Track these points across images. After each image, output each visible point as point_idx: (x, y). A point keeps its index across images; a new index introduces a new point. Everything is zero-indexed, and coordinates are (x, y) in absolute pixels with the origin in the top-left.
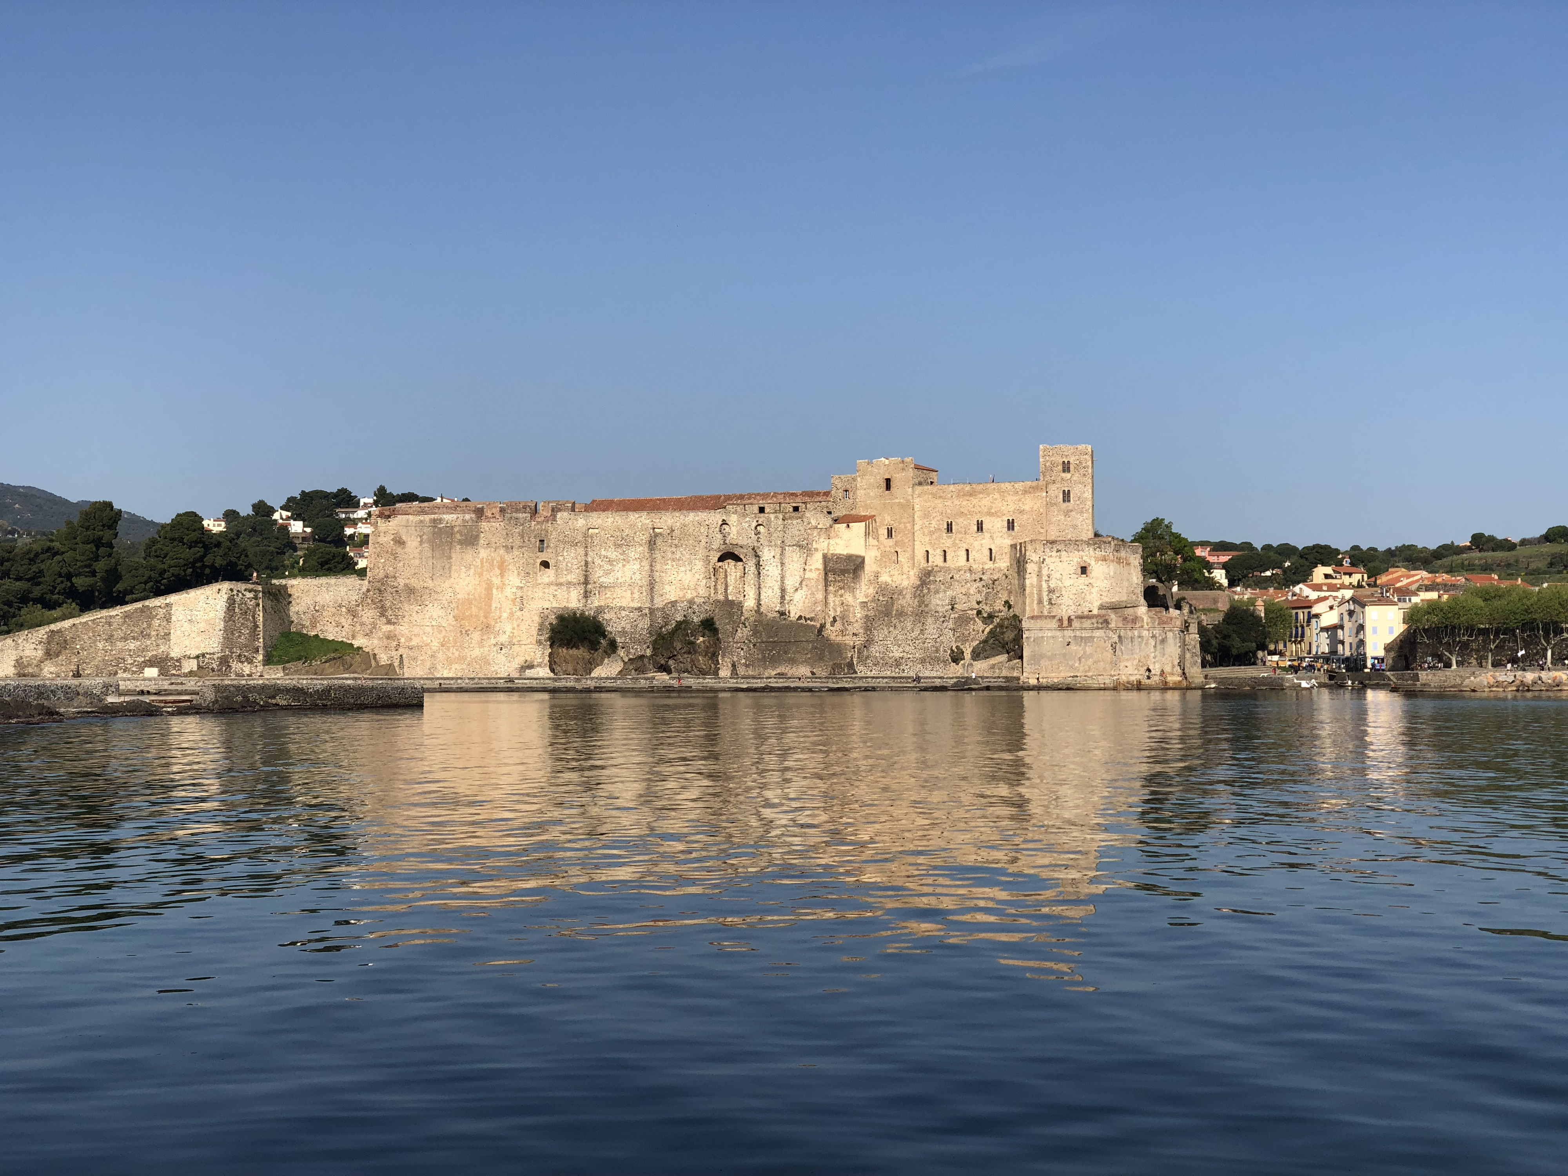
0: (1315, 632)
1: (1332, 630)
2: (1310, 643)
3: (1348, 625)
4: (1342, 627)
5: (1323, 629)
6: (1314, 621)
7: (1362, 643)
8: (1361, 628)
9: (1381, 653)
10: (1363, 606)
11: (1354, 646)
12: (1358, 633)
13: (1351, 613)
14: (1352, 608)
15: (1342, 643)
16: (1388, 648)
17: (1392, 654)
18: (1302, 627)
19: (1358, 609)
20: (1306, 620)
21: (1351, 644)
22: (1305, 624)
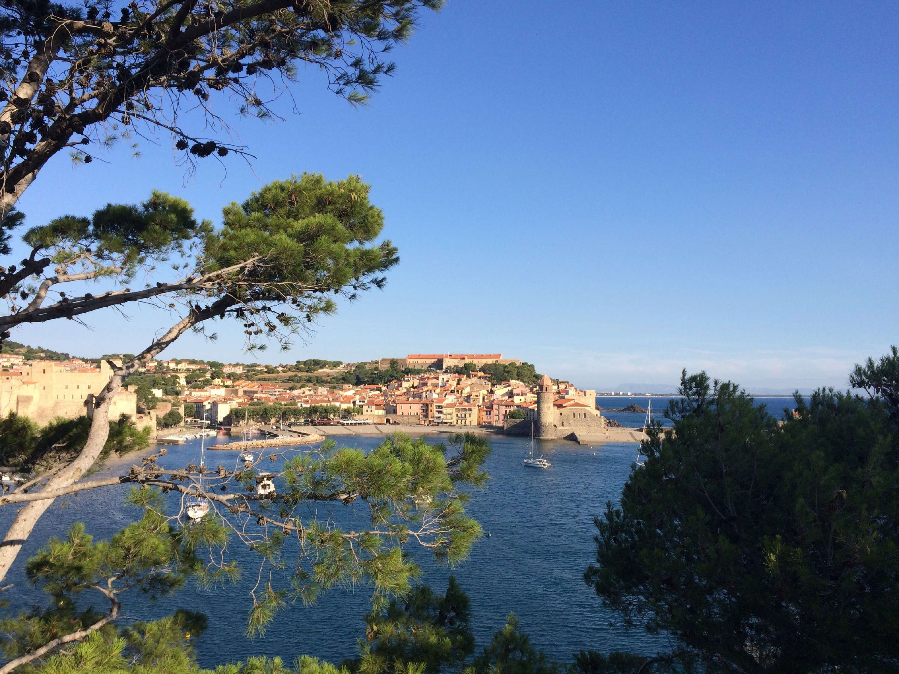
7: (216, 416)
16: (224, 419)
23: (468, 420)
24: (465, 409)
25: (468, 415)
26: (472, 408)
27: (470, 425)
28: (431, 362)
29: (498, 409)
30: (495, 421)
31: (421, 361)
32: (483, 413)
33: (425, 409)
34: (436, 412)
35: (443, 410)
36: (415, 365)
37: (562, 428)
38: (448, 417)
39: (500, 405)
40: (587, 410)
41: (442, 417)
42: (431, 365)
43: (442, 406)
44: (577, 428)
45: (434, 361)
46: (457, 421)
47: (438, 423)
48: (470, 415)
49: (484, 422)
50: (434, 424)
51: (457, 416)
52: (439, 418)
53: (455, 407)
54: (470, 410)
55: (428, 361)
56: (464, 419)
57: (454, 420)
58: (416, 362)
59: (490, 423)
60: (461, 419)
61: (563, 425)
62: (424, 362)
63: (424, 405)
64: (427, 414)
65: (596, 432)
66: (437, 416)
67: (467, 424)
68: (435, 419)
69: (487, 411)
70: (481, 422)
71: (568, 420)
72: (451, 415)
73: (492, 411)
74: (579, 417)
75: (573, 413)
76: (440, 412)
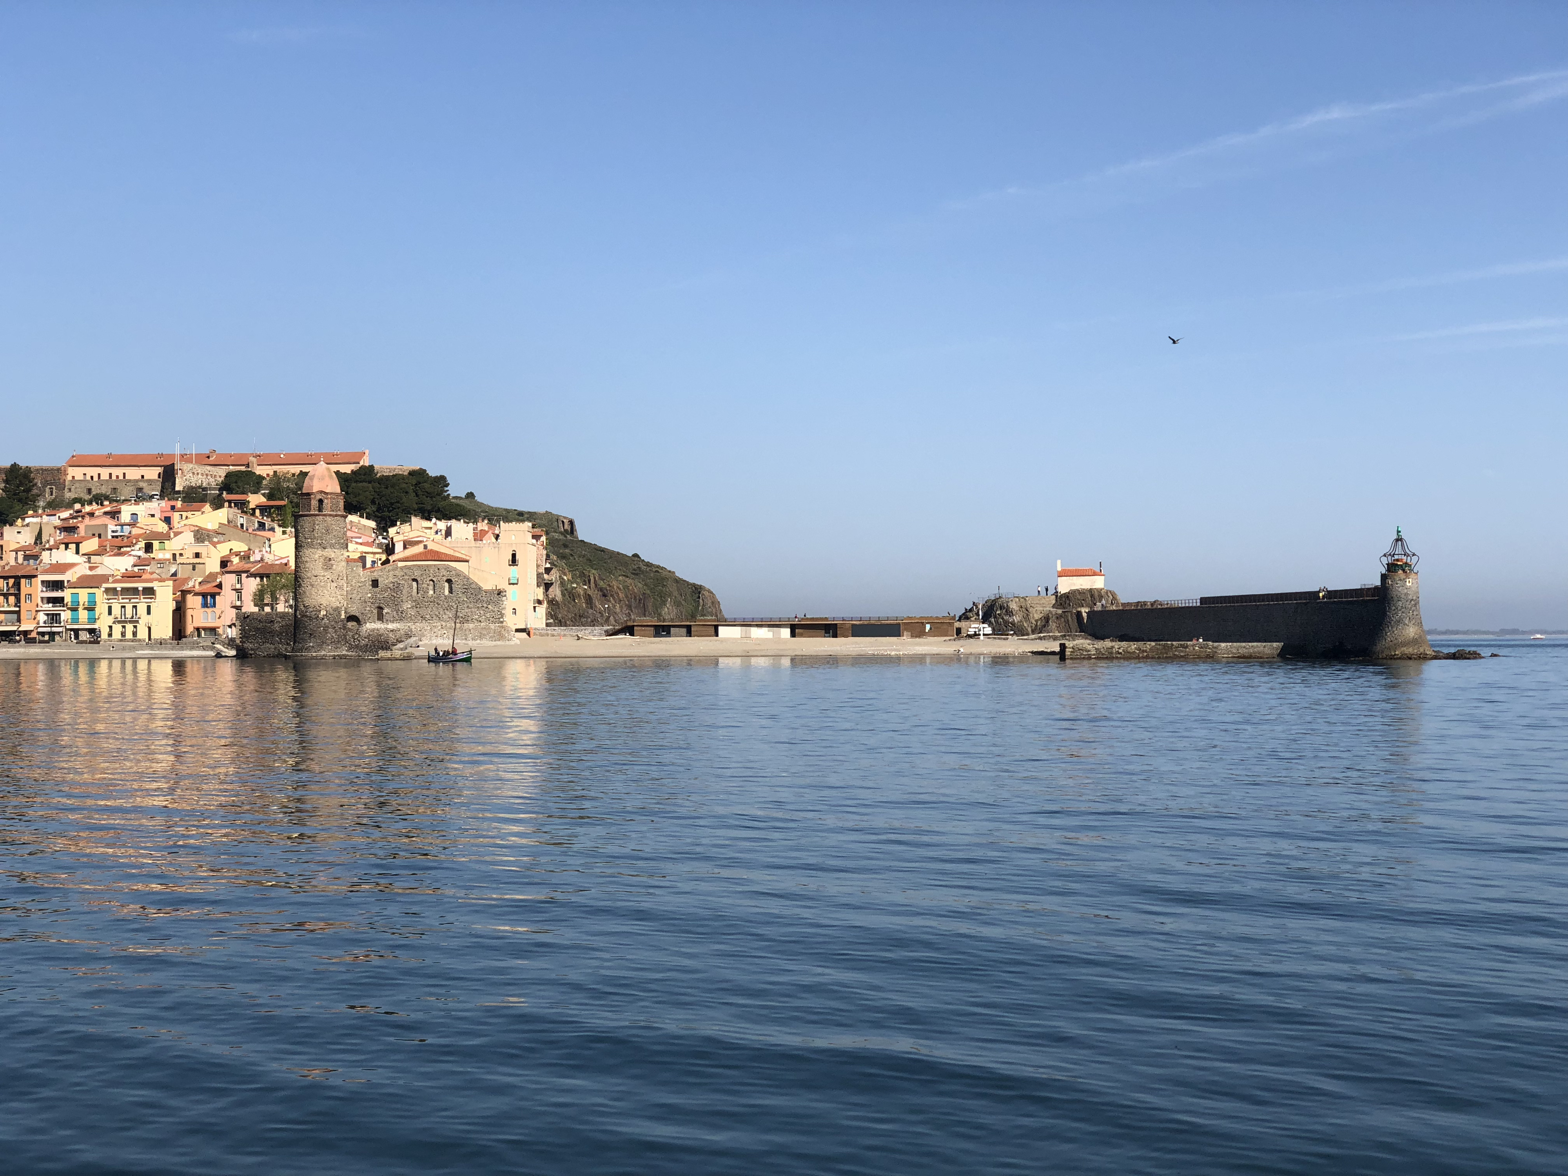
23: (144, 619)
24: (135, 591)
25: (142, 608)
26: (155, 585)
27: (150, 639)
28: (143, 477)
29: (238, 586)
30: (230, 626)
31: (110, 474)
32: (194, 602)
33: (11, 594)
34: (48, 603)
35: (67, 595)
36: (90, 486)
37: (378, 625)
38: (83, 615)
39: (244, 575)
40: (455, 569)
41: (65, 615)
42: (142, 484)
43: (62, 582)
44: (424, 625)
45: (153, 473)
46: (111, 627)
47: (52, 635)
48: (149, 608)
49: (198, 629)
50: (41, 638)
51: (110, 613)
52: (54, 618)
53: (105, 585)
54: (150, 592)
55: (133, 474)
56: (130, 622)
57: (103, 624)
58: (96, 478)
59: (213, 630)
60: (123, 622)
61: (380, 617)
62: (121, 477)
63: (11, 581)
64: (17, 609)
65: (481, 636)
66: (47, 615)
67: (139, 636)
68: (42, 624)
69: (204, 595)
70: (190, 629)
71: (395, 603)
72: (91, 609)
73: (219, 594)
74: (431, 592)
75: (414, 580)
76: (59, 601)
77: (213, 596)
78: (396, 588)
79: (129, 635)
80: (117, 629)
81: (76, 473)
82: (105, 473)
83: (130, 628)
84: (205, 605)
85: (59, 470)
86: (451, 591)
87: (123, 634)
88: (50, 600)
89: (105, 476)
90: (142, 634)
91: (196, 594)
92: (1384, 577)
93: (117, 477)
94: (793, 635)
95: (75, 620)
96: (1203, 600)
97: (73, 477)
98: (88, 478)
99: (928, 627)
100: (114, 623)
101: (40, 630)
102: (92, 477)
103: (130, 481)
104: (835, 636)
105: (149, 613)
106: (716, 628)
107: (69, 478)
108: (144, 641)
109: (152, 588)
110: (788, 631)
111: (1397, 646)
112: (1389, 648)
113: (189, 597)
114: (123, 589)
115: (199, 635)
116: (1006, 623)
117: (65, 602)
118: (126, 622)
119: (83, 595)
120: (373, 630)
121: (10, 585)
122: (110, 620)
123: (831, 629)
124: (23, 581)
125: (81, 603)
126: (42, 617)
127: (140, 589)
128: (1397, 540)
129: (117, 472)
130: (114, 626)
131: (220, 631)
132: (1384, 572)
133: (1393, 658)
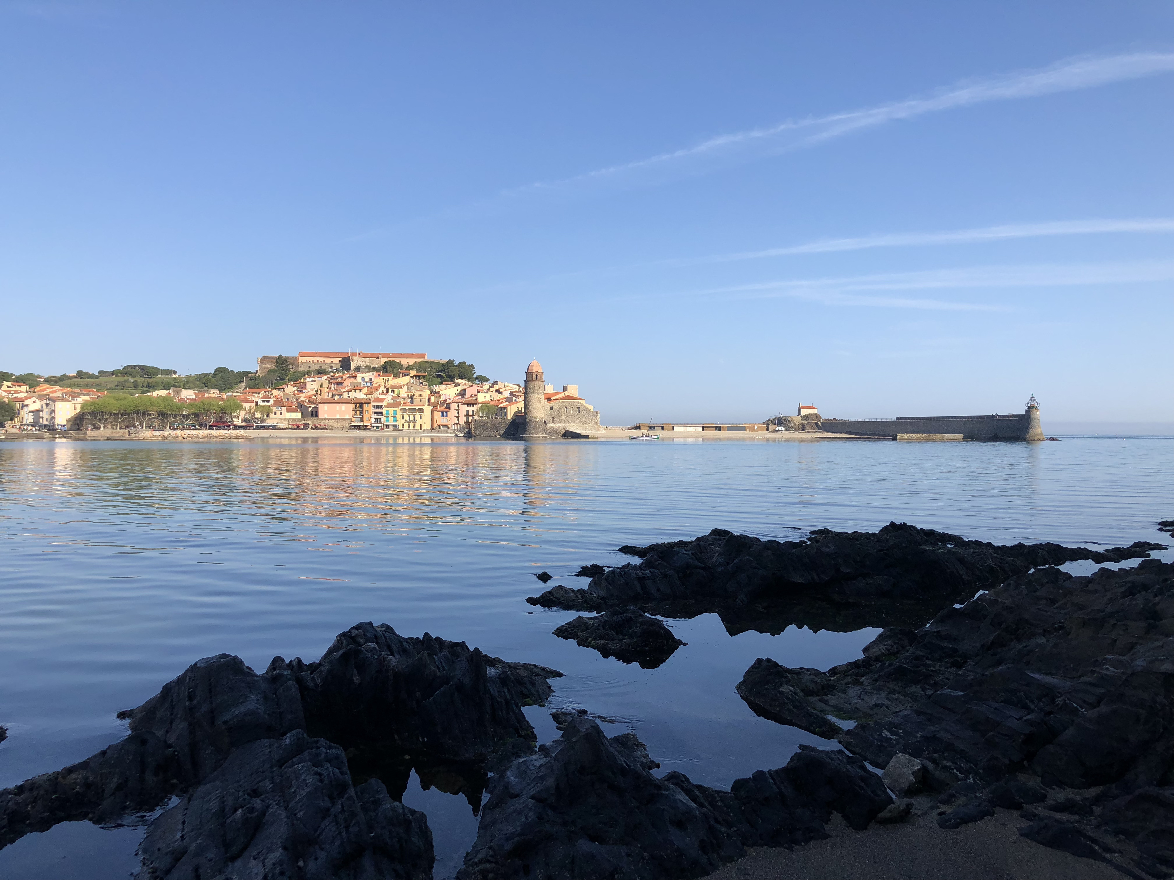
0: (25, 413)
1: (36, 412)
2: (23, 418)
3: (45, 410)
4: (42, 411)
5: (30, 412)
6: (25, 408)
7: (53, 418)
8: (53, 411)
9: (65, 423)
10: (54, 401)
11: (49, 420)
12: (51, 414)
13: (47, 405)
14: (48, 402)
15: (42, 418)
16: (68, 421)
17: (70, 423)
18: (18, 410)
19: (51, 403)
20: (21, 407)
21: (47, 418)
22: (20, 409)
23: (418, 421)
24: (414, 409)
25: (417, 417)
26: (423, 407)
27: (421, 429)
28: (332, 362)
29: (457, 408)
30: (454, 425)
31: (318, 360)
32: (437, 414)
33: (358, 410)
34: (375, 414)
35: (384, 411)
36: (310, 365)
37: (552, 425)
38: (391, 419)
39: (460, 404)
40: (581, 403)
41: (383, 419)
42: (332, 365)
43: (382, 406)
44: (569, 424)
45: (336, 360)
46: (403, 424)
47: (377, 427)
48: (421, 416)
49: (439, 426)
50: (373, 429)
51: (403, 418)
52: (378, 420)
53: (400, 407)
54: (421, 410)
55: (328, 360)
56: (412, 422)
57: (400, 423)
58: (311, 362)
59: (446, 426)
60: (409, 422)
61: (553, 422)
62: (323, 362)
63: (358, 405)
64: (361, 416)
65: (591, 429)
66: (375, 419)
67: (416, 428)
68: (373, 423)
69: (442, 412)
70: (435, 425)
71: (559, 416)
72: (394, 417)
73: (449, 411)
74: (572, 412)
75: (565, 407)
76: (381, 413)
77: (446, 412)
78: (559, 410)
79: (412, 427)
80: (406, 425)
81: (303, 359)
82: (315, 360)
83: (412, 425)
84: (442, 415)
85: (296, 358)
86: (579, 412)
87: (409, 427)
88: (375, 413)
89: (315, 361)
90: (418, 427)
91: (438, 411)
92: (1028, 411)
93: (321, 361)
94: (703, 430)
95: (388, 421)
96: (898, 419)
97: (302, 361)
98: (308, 362)
99: (756, 427)
100: (405, 422)
101: (372, 425)
102: (310, 361)
103: (327, 363)
104: (720, 430)
105: (421, 418)
106: (673, 427)
107: (300, 362)
108: (419, 430)
109: (422, 409)
110: (701, 428)
111: (1035, 436)
112: (1032, 437)
113: (435, 412)
114: (409, 409)
115: (440, 428)
116: (789, 427)
117: (383, 414)
118: (411, 422)
119: (391, 411)
120: (551, 427)
121: (357, 406)
122: (403, 421)
123: (719, 428)
124: (364, 405)
125: (390, 414)
126: (373, 420)
127: (417, 409)
128: (1031, 398)
129: (321, 359)
130: (405, 424)
131: (450, 426)
132: (1027, 409)
133: (1034, 440)
